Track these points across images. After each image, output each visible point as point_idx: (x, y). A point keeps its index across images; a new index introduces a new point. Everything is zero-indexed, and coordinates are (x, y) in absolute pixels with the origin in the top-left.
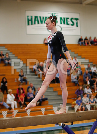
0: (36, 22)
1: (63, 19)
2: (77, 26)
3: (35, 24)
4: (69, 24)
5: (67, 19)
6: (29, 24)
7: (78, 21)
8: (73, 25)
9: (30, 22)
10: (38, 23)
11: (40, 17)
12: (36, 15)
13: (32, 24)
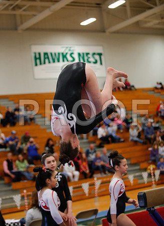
0: (47, 61)
1: (82, 55)
2: (101, 64)
3: (45, 63)
4: (90, 62)
5: (87, 54)
6: (36, 65)
7: (103, 57)
8: (96, 62)
9: (38, 61)
10: (49, 62)
11: (51, 54)
12: (46, 51)
13: (41, 64)
